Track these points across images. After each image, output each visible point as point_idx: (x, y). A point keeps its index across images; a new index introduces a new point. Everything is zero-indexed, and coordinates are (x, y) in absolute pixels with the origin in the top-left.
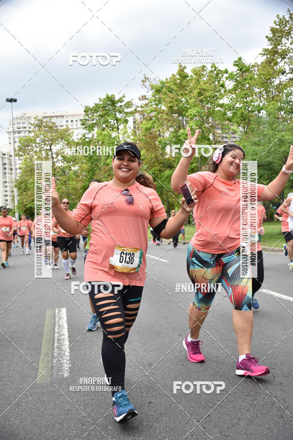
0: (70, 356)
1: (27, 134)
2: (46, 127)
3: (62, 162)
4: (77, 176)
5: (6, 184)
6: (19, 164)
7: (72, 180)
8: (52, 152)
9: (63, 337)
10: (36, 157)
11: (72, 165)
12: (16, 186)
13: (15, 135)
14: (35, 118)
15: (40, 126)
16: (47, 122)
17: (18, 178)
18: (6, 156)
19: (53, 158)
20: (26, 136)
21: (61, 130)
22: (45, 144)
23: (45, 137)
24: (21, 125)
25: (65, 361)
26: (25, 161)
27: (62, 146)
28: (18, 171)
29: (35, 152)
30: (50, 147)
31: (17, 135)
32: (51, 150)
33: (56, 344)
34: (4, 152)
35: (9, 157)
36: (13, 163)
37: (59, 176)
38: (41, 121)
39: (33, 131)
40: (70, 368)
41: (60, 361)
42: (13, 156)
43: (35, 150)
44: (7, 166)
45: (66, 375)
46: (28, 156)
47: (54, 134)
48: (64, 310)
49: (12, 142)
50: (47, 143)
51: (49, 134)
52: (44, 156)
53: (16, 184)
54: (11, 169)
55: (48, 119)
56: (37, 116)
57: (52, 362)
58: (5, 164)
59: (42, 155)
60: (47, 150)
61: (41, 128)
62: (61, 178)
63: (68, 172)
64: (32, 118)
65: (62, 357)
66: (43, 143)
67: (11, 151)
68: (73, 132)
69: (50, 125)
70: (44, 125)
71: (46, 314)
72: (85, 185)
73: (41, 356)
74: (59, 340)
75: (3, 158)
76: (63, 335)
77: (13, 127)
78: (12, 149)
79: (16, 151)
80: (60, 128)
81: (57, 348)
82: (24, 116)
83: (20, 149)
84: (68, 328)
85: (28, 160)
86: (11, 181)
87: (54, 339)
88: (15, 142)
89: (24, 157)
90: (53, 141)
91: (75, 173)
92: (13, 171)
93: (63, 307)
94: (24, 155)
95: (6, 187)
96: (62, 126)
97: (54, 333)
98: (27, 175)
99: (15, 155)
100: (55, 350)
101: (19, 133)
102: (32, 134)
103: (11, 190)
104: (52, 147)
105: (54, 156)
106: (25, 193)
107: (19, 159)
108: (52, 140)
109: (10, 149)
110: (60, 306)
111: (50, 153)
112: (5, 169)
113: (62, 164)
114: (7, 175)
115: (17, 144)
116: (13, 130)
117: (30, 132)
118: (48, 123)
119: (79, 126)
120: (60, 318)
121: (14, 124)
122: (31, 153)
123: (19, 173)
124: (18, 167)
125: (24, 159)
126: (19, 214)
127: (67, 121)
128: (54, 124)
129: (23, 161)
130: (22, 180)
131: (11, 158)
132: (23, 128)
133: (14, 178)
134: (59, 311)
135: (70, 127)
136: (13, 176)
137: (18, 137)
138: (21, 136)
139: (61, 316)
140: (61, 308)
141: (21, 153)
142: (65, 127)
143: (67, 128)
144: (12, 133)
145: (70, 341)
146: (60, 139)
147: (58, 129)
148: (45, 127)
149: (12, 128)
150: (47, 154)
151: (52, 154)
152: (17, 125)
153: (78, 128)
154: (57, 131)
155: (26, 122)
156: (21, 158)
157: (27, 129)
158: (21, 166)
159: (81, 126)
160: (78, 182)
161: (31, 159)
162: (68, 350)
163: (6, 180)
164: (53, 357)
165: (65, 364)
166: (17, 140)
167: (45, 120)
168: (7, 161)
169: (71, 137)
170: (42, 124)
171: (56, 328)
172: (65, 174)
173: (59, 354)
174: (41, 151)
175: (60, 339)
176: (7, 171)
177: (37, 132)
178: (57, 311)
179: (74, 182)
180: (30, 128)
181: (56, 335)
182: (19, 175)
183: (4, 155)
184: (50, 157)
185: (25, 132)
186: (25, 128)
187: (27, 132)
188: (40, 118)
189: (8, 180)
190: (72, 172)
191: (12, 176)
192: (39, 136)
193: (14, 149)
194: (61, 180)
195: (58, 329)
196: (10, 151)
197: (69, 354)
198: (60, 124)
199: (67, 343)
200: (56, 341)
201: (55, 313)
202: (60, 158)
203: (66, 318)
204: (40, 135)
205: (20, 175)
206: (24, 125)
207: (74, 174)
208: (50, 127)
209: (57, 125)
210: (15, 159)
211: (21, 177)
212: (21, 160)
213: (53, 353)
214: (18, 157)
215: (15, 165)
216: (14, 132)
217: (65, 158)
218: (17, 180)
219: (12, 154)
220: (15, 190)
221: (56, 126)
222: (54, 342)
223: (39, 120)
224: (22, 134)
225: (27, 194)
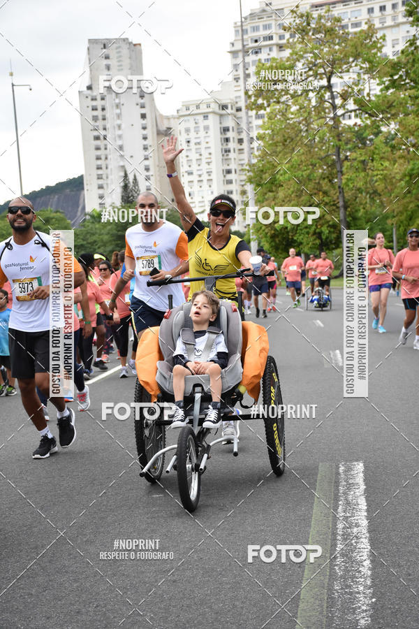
0: (373, 577)
1: (275, 54)
2: (320, 32)
3: (356, 116)
4: (393, 147)
5: (229, 177)
6: (259, 127)
7: (382, 158)
8: (332, 93)
9: (355, 530)
10: (294, 108)
11: (381, 120)
12: (250, 180)
13: (248, 59)
14: (292, 11)
15: (303, 31)
16: (320, 17)
17: (254, 161)
18: (229, 111)
19: (334, 107)
20: (274, 59)
21: (356, 33)
22: (316, 75)
23: (316, 57)
24: (262, 33)
25: (361, 588)
26: (270, 118)
27: (355, 76)
28: (255, 144)
29: (292, 96)
30: (329, 81)
31: (252, 58)
32: (329, 87)
33: (339, 547)
34: (224, 102)
35: (234, 111)
36: (244, 126)
37: (350, 150)
38: (307, 17)
39: (289, 45)
40: (373, 606)
41: (350, 587)
42: (243, 108)
43: (291, 92)
44: (230, 135)
45: (362, 622)
46: (278, 107)
47: (337, 47)
48: (359, 467)
49: (242, 76)
50: (321, 71)
51: (326, 50)
52: (314, 103)
53: (251, 174)
54: (241, 141)
55: (322, 11)
56: (297, 7)
57: (330, 589)
58: (226, 130)
59: (310, 100)
60: (322, 87)
61: (307, 34)
62: (354, 155)
63: (371, 140)
64: (287, 11)
65: (353, 577)
66: (311, 73)
67: (240, 97)
68: (384, 38)
69: (329, 24)
70: (313, 26)
71: (317, 474)
72: (413, 169)
73: (306, 572)
74: (346, 536)
75: (221, 116)
76: (357, 525)
77: (243, 40)
78: (242, 94)
79: (250, 97)
80: (351, 30)
81: (343, 555)
82: (268, 8)
83: (259, 93)
84: (368, 511)
85: (278, 117)
86: (240, 168)
87: (334, 534)
88: (247, 76)
89: (268, 110)
90: (335, 65)
91: (389, 139)
92: (245, 145)
93: (357, 460)
94: (269, 106)
95: (230, 182)
96: (356, 25)
97: (335, 519)
98: (275, 153)
99: (249, 108)
100: (339, 561)
101: (256, 53)
102: (287, 53)
103: (240, 189)
104: (334, 80)
105: (338, 101)
106: (271, 194)
107: (258, 117)
108: (333, 63)
109: (238, 94)
110: (351, 458)
111: (327, 95)
112: (227, 140)
113: (359, 121)
114: (232, 155)
115: (253, 80)
116: (244, 46)
117: (281, 47)
118: (323, 21)
119: (401, 19)
120: (350, 486)
121: (244, 32)
122: (283, 99)
123: (258, 150)
124: (254, 134)
125: (268, 114)
126: (259, 244)
127: (371, 10)
128: (339, 20)
129: (266, 119)
130: (263, 165)
131: (239, 114)
132: (265, 39)
133: (246, 162)
134: (349, 469)
135: (378, 25)
136: (245, 156)
137: (254, 62)
138: (260, 60)
139: (350, 481)
140: (351, 461)
141: (260, 101)
142: (364, 27)
143: (370, 27)
144: (241, 55)
145: (372, 541)
146: (351, 60)
147: (348, 34)
148: (316, 31)
149: (240, 42)
150: (321, 100)
151: (333, 97)
152: (252, 35)
153: (398, 25)
154: (344, 39)
155: (273, 23)
156: (262, 112)
157: (276, 40)
158: (262, 132)
159: (405, 20)
160: (395, 162)
161: (283, 115)
162: (367, 563)
163: (228, 168)
164: (333, 576)
165: (361, 597)
166: (252, 70)
167: (315, 15)
168: (230, 123)
169: (380, 49)
170: (308, 24)
171: (340, 507)
172: (365, 144)
173: (346, 570)
174: (306, 92)
175: (349, 535)
176: (232, 145)
177: (299, 46)
178: (342, 469)
179: (386, 164)
180: (281, 37)
181: (340, 526)
182: (257, 153)
183: (224, 107)
184: (327, 105)
185: (270, 50)
186: (271, 38)
187: (275, 49)
188: (305, 8)
189: (233, 166)
190: (381, 138)
191: (242, 156)
192: (302, 57)
193: (246, 93)
194: (355, 159)
195: (344, 512)
196: (236, 97)
197: (369, 573)
198: (353, 20)
199: (364, 545)
200: (339, 538)
201: (338, 474)
202: (351, 105)
203: (363, 487)
204: (306, 52)
205: (260, 153)
206: (267, 33)
207: (386, 143)
208: (329, 31)
209: (343, 23)
210: (248, 117)
211: (263, 157)
212: (262, 117)
213: (332, 566)
214: (254, 112)
215: (249, 129)
216: (246, 52)
217: (363, 106)
218: (254, 165)
219: (242, 104)
220: (249, 188)
221: (343, 27)
222: (335, 539)
223: (302, 16)
224: (263, 56)
225: (275, 198)
